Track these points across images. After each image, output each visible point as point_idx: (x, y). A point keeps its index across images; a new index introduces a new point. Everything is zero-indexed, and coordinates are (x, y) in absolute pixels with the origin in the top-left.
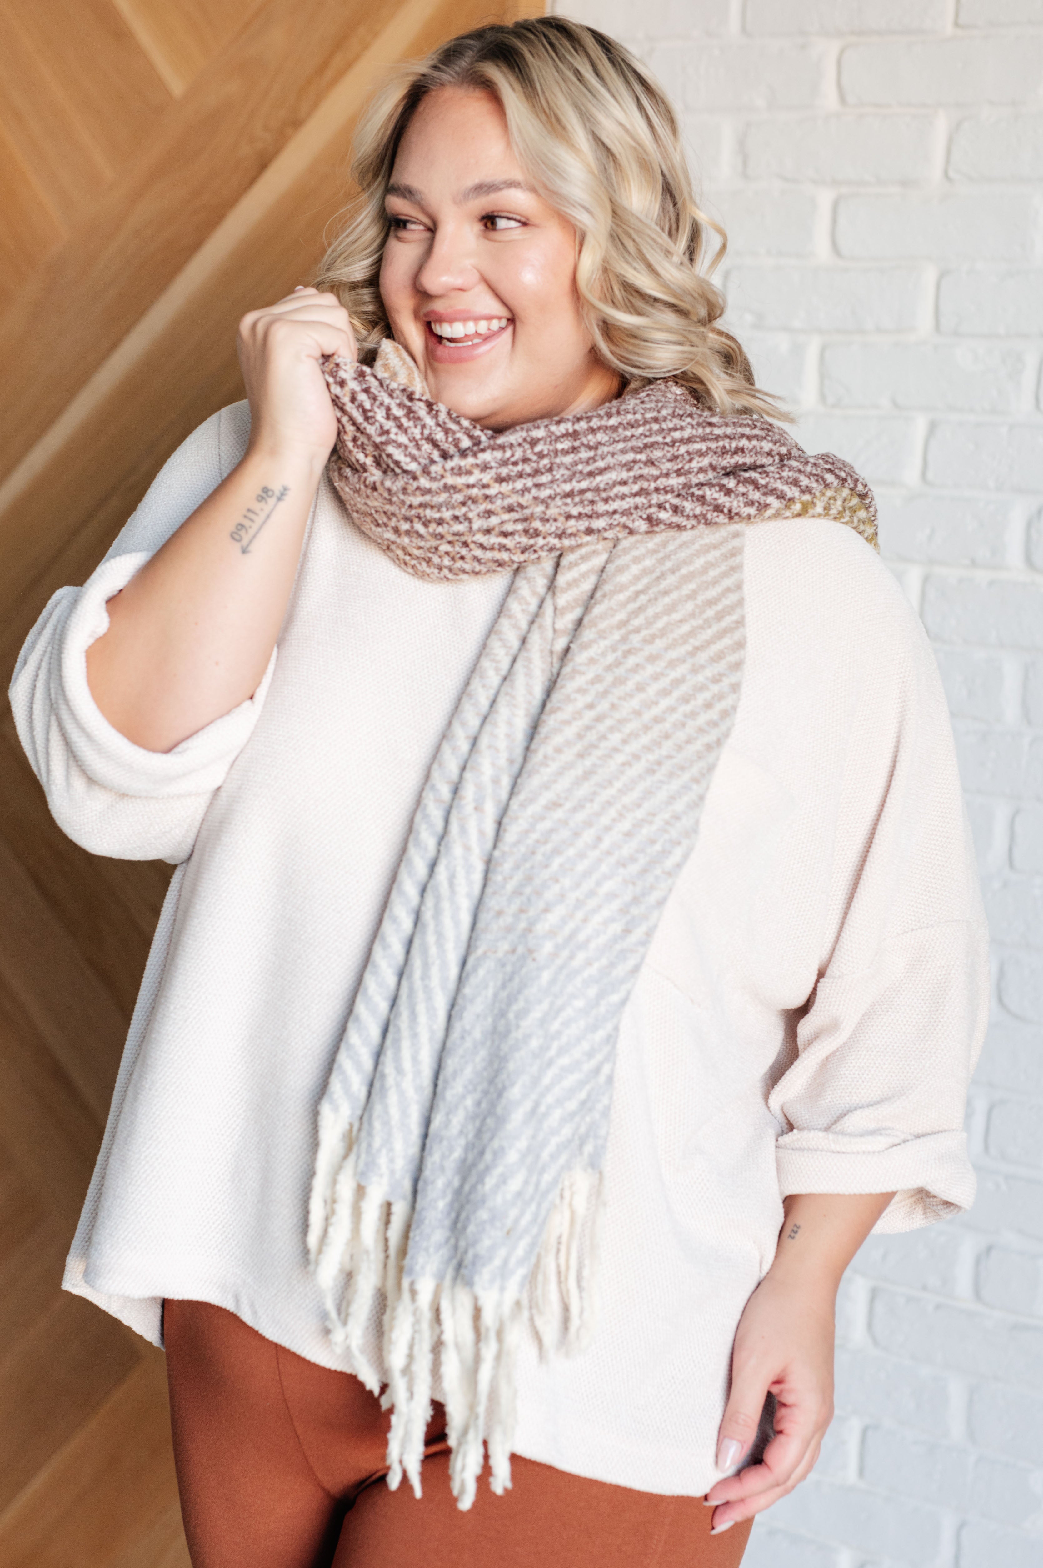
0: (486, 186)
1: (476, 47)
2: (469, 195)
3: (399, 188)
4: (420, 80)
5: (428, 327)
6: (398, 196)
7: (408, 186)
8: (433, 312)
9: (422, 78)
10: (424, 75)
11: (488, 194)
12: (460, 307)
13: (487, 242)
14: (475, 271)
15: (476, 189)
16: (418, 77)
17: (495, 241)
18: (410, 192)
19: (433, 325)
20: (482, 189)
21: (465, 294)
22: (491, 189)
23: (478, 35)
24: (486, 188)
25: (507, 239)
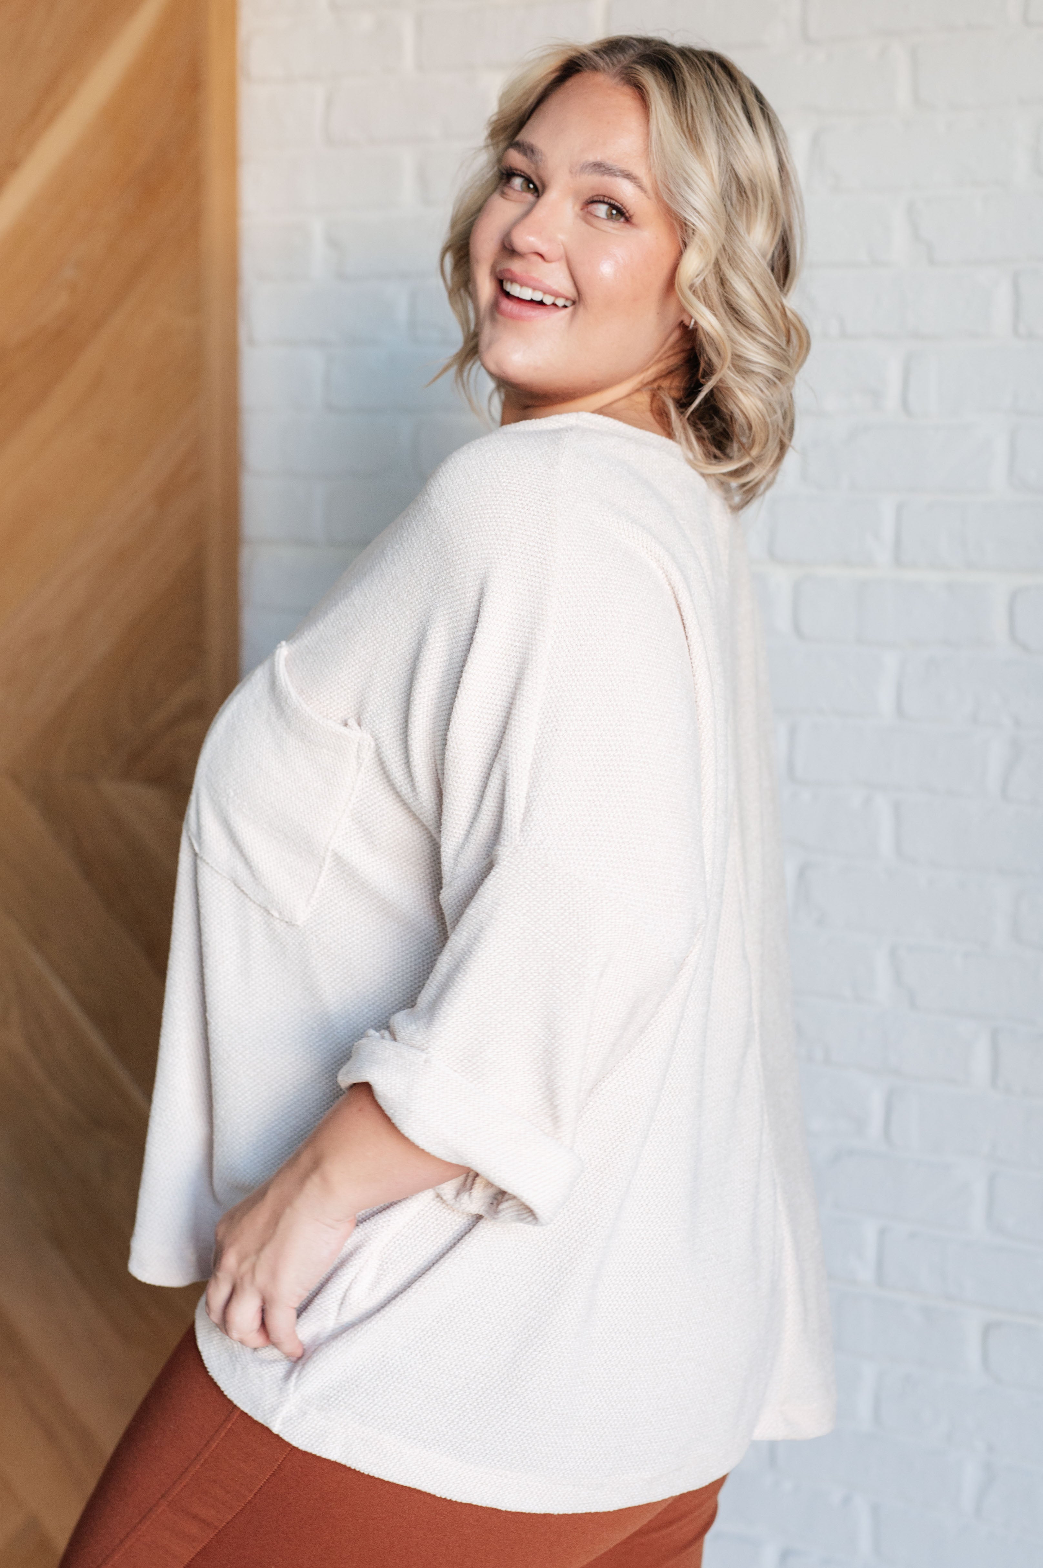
0: (604, 166)
1: (639, 49)
2: (586, 168)
3: (523, 145)
4: (579, 58)
5: (500, 282)
6: (519, 152)
7: (532, 145)
8: (509, 271)
9: (581, 57)
10: (583, 55)
11: (603, 175)
12: (535, 275)
13: (583, 223)
14: (562, 247)
15: (595, 165)
16: (578, 54)
17: (592, 226)
18: (532, 151)
19: (504, 283)
20: (600, 167)
21: (545, 264)
22: (608, 172)
23: (645, 42)
24: (604, 169)
25: (604, 228)
